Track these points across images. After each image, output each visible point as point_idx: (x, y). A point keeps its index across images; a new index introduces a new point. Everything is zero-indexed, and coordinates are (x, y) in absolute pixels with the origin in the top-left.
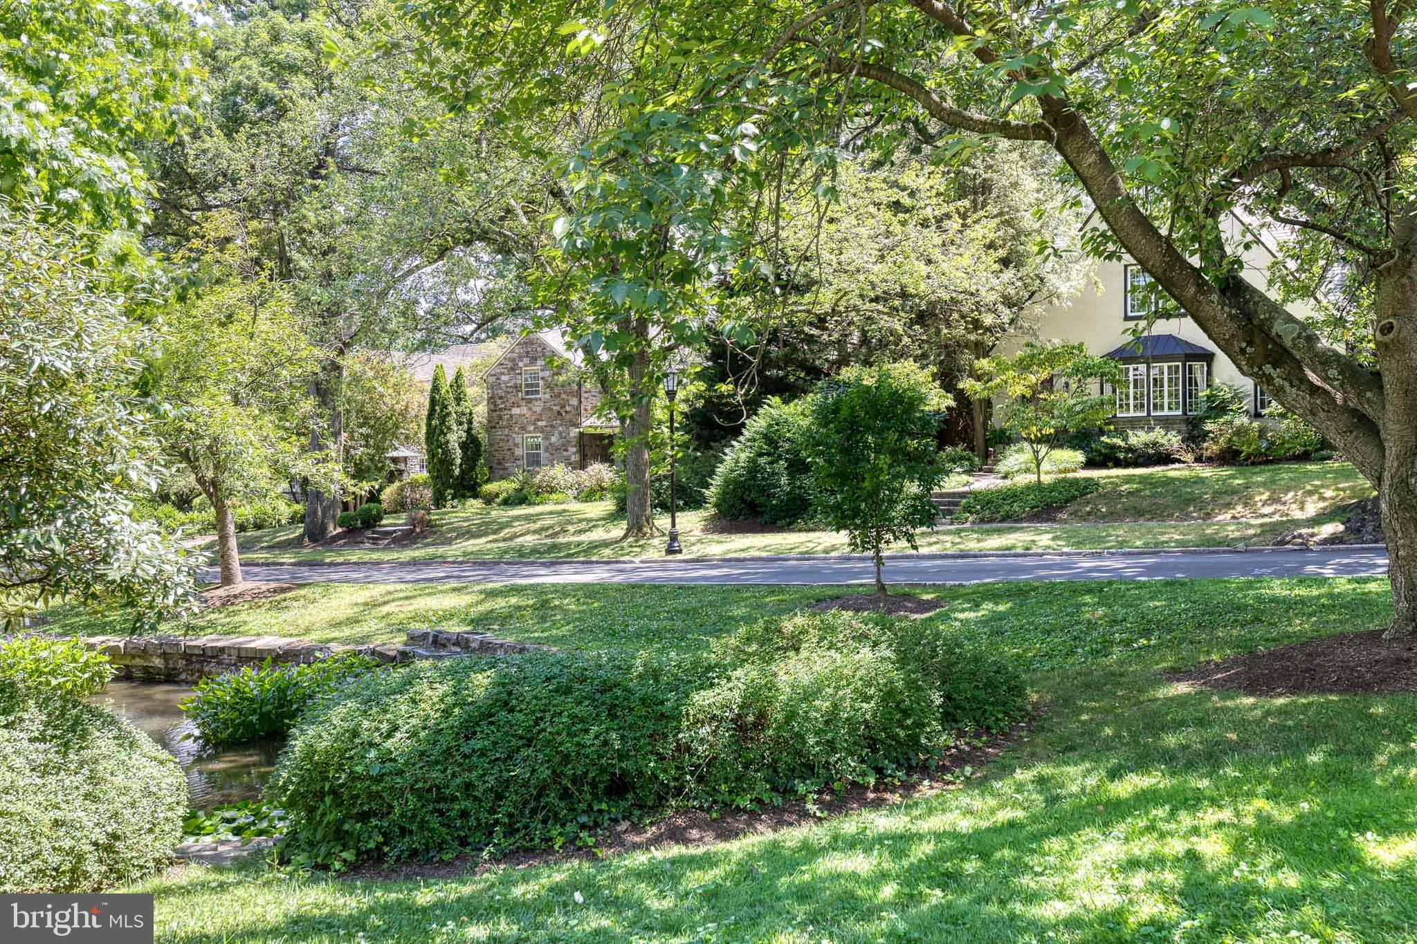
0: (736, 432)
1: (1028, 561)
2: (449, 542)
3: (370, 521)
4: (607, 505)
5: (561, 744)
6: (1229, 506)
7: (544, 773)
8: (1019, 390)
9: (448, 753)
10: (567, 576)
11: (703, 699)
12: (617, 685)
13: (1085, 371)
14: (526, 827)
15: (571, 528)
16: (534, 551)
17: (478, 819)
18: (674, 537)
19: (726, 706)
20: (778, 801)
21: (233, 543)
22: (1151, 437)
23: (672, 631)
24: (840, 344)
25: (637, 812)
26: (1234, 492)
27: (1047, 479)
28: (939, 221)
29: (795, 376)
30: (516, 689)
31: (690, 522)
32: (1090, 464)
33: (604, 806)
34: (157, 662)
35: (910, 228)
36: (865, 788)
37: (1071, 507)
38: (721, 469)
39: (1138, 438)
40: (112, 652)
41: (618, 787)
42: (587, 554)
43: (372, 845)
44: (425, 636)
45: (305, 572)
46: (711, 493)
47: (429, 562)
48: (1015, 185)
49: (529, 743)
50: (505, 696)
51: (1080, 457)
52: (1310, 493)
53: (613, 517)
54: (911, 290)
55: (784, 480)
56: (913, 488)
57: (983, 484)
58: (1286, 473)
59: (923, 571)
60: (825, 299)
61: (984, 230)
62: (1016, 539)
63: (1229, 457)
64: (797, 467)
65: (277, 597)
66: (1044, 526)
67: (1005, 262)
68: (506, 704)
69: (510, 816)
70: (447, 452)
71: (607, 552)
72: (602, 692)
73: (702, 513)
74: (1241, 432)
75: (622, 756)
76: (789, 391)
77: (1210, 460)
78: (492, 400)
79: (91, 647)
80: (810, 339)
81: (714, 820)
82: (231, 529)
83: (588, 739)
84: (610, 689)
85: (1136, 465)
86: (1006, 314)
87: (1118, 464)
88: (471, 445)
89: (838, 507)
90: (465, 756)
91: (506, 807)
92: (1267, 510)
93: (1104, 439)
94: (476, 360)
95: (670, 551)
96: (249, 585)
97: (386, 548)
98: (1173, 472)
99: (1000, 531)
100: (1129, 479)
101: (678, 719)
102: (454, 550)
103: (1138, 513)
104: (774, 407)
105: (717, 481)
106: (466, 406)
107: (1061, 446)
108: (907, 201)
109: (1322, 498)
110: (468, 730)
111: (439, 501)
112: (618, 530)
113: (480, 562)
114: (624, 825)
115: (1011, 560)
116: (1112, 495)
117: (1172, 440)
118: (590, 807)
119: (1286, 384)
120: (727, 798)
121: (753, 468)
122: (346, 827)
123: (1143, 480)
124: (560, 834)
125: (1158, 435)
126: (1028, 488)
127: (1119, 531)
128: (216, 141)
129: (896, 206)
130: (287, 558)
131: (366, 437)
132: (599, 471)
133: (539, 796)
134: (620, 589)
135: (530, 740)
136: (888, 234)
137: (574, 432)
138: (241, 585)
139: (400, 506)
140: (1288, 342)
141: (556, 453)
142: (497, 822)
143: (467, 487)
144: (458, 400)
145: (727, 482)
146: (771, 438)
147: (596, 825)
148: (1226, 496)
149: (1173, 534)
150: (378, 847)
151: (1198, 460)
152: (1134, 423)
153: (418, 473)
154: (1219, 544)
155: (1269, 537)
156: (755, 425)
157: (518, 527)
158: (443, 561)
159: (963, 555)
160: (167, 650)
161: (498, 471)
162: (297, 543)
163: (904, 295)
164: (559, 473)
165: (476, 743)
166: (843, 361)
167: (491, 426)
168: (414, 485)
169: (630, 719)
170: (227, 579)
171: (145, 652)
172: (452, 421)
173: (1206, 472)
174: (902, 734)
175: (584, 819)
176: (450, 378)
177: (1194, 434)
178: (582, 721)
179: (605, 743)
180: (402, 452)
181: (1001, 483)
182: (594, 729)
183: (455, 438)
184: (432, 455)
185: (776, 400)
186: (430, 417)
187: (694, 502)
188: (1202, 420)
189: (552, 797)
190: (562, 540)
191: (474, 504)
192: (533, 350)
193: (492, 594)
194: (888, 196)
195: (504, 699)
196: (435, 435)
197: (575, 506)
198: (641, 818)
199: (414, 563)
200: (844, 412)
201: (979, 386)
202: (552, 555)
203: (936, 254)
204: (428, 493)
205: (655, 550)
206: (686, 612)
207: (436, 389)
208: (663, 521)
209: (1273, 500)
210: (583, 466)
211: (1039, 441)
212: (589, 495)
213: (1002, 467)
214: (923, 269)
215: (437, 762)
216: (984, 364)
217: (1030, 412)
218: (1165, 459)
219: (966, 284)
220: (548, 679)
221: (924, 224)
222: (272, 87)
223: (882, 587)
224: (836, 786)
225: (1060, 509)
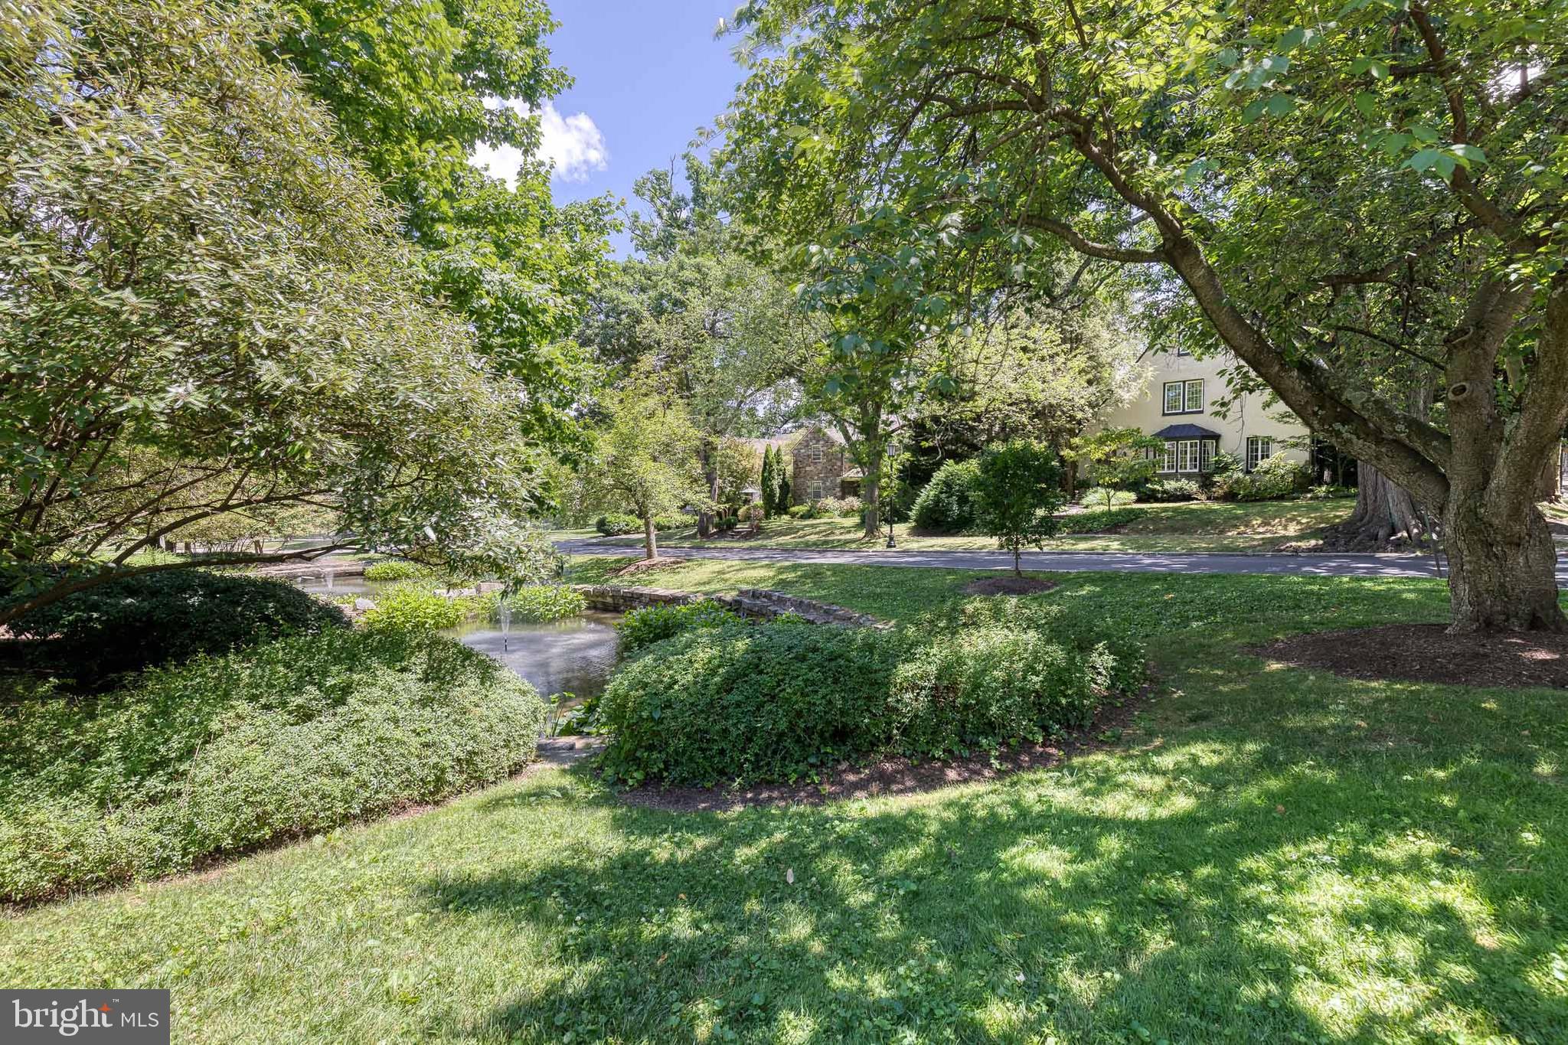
0: (928, 481)
1: (1106, 558)
2: (770, 538)
3: (731, 526)
4: (857, 520)
5: (796, 702)
6: (1236, 526)
7: (783, 725)
8: (1098, 455)
9: (711, 704)
10: (830, 559)
11: (906, 671)
12: (840, 656)
13: (1139, 444)
14: (768, 764)
15: (837, 532)
16: (815, 544)
17: (731, 757)
18: (891, 538)
19: (925, 676)
20: (966, 754)
21: (653, 537)
22: (1178, 485)
23: (889, 594)
24: (989, 431)
25: (854, 756)
26: (1237, 518)
27: (1114, 509)
28: (1052, 357)
29: (962, 449)
30: (766, 656)
31: (901, 529)
32: (1139, 501)
33: (829, 750)
34: (609, 600)
35: (1033, 362)
36: (1034, 743)
37: (1130, 525)
38: (919, 501)
39: (1170, 485)
40: (586, 594)
41: (841, 735)
42: (842, 547)
43: (656, 770)
44: (747, 592)
45: (694, 552)
46: (913, 514)
47: (757, 549)
48: (1097, 336)
49: (773, 698)
50: (756, 661)
51: (1133, 496)
52: (1292, 520)
53: (859, 526)
54: (1033, 398)
55: (955, 507)
56: (1040, 512)
57: (1074, 511)
58: (1271, 507)
59: (1041, 562)
60: (981, 403)
61: (1080, 362)
62: (1098, 544)
63: (1230, 497)
64: (963, 500)
65: (673, 567)
66: (1113, 536)
67: (1090, 382)
68: (757, 666)
69: (756, 755)
70: (772, 490)
71: (854, 546)
72: (830, 660)
73: (908, 525)
74: (1237, 481)
75: (843, 713)
76: (959, 458)
77: (1216, 499)
78: (795, 463)
79: (575, 591)
80: (972, 429)
81: (915, 767)
82: (652, 528)
83: (816, 699)
84: (836, 658)
85: (1169, 501)
86: (1089, 412)
87: (1157, 500)
88: (784, 487)
89: (992, 522)
90: (723, 708)
91: (754, 748)
92: (1261, 530)
93: (1149, 485)
94: (788, 442)
95: (889, 546)
96: (662, 559)
97: (738, 540)
98: (1193, 505)
99: (1086, 539)
100: (1165, 510)
101: (887, 685)
102: (772, 542)
103: (1173, 530)
104: (950, 467)
105: (916, 508)
106: (782, 466)
107: (1120, 490)
108: (1032, 346)
109: (1299, 523)
110: (728, 686)
111: (767, 516)
112: (861, 534)
113: (785, 550)
114: (844, 766)
115: (1095, 557)
116: (1156, 518)
117: (1193, 486)
118: (819, 749)
119: (1354, 437)
120: (925, 749)
121: (937, 501)
122: (638, 754)
123: (1175, 510)
124: (794, 771)
125: (1184, 483)
126: (1103, 514)
127: (1164, 541)
128: (649, 323)
129: (1025, 349)
130: (687, 544)
131: (731, 483)
132: (853, 502)
133: (777, 743)
134: (860, 567)
135: (773, 697)
136: (1020, 365)
137: (839, 480)
138: (657, 559)
139: (747, 518)
140: (1357, 405)
141: (829, 491)
142: (746, 760)
143: (782, 509)
144: (778, 463)
145: (922, 508)
146: (948, 484)
147: (823, 764)
148: (1232, 521)
149: (1201, 543)
150: (660, 771)
151: (1209, 498)
152: (1168, 477)
153: (758, 501)
154: (1234, 550)
155: (1269, 547)
156: (939, 476)
157: (808, 530)
158: (764, 548)
159: (1064, 553)
160: (616, 594)
161: (799, 501)
162: (694, 536)
163: (1028, 401)
164: (830, 502)
165: (735, 697)
166: (990, 440)
167: (795, 476)
168: (755, 507)
169: (850, 684)
170: (650, 556)
171: (603, 594)
172: (775, 474)
173: (1216, 506)
174: (1064, 701)
175: (812, 760)
176: (774, 451)
177: (1206, 483)
178: (813, 684)
179: (830, 702)
180: (750, 490)
181: (1085, 511)
182: (822, 691)
183: (776, 483)
184: (764, 491)
185: (951, 462)
186: (764, 471)
187: (904, 519)
188: (1212, 475)
189: (788, 743)
190: (830, 538)
191: (786, 518)
192: (817, 434)
193: (786, 569)
194: (1019, 343)
195: (755, 664)
196: (765, 482)
197: (838, 520)
198: (857, 761)
199: (750, 549)
200: (1000, 464)
201: (1072, 453)
202: (823, 547)
203: (1050, 377)
204: (762, 512)
205: (881, 545)
206: (897, 583)
207: (766, 457)
208: (885, 529)
209: (1265, 524)
210: (843, 498)
211: (1109, 486)
212: (845, 514)
213: (1084, 502)
214: (1039, 385)
215: (702, 711)
216: (1076, 441)
217: (1105, 468)
218: (1188, 498)
219: (1066, 395)
220: (790, 649)
221: (1043, 359)
222: (678, 295)
223: (1019, 573)
224: (1012, 741)
225: (1124, 526)
